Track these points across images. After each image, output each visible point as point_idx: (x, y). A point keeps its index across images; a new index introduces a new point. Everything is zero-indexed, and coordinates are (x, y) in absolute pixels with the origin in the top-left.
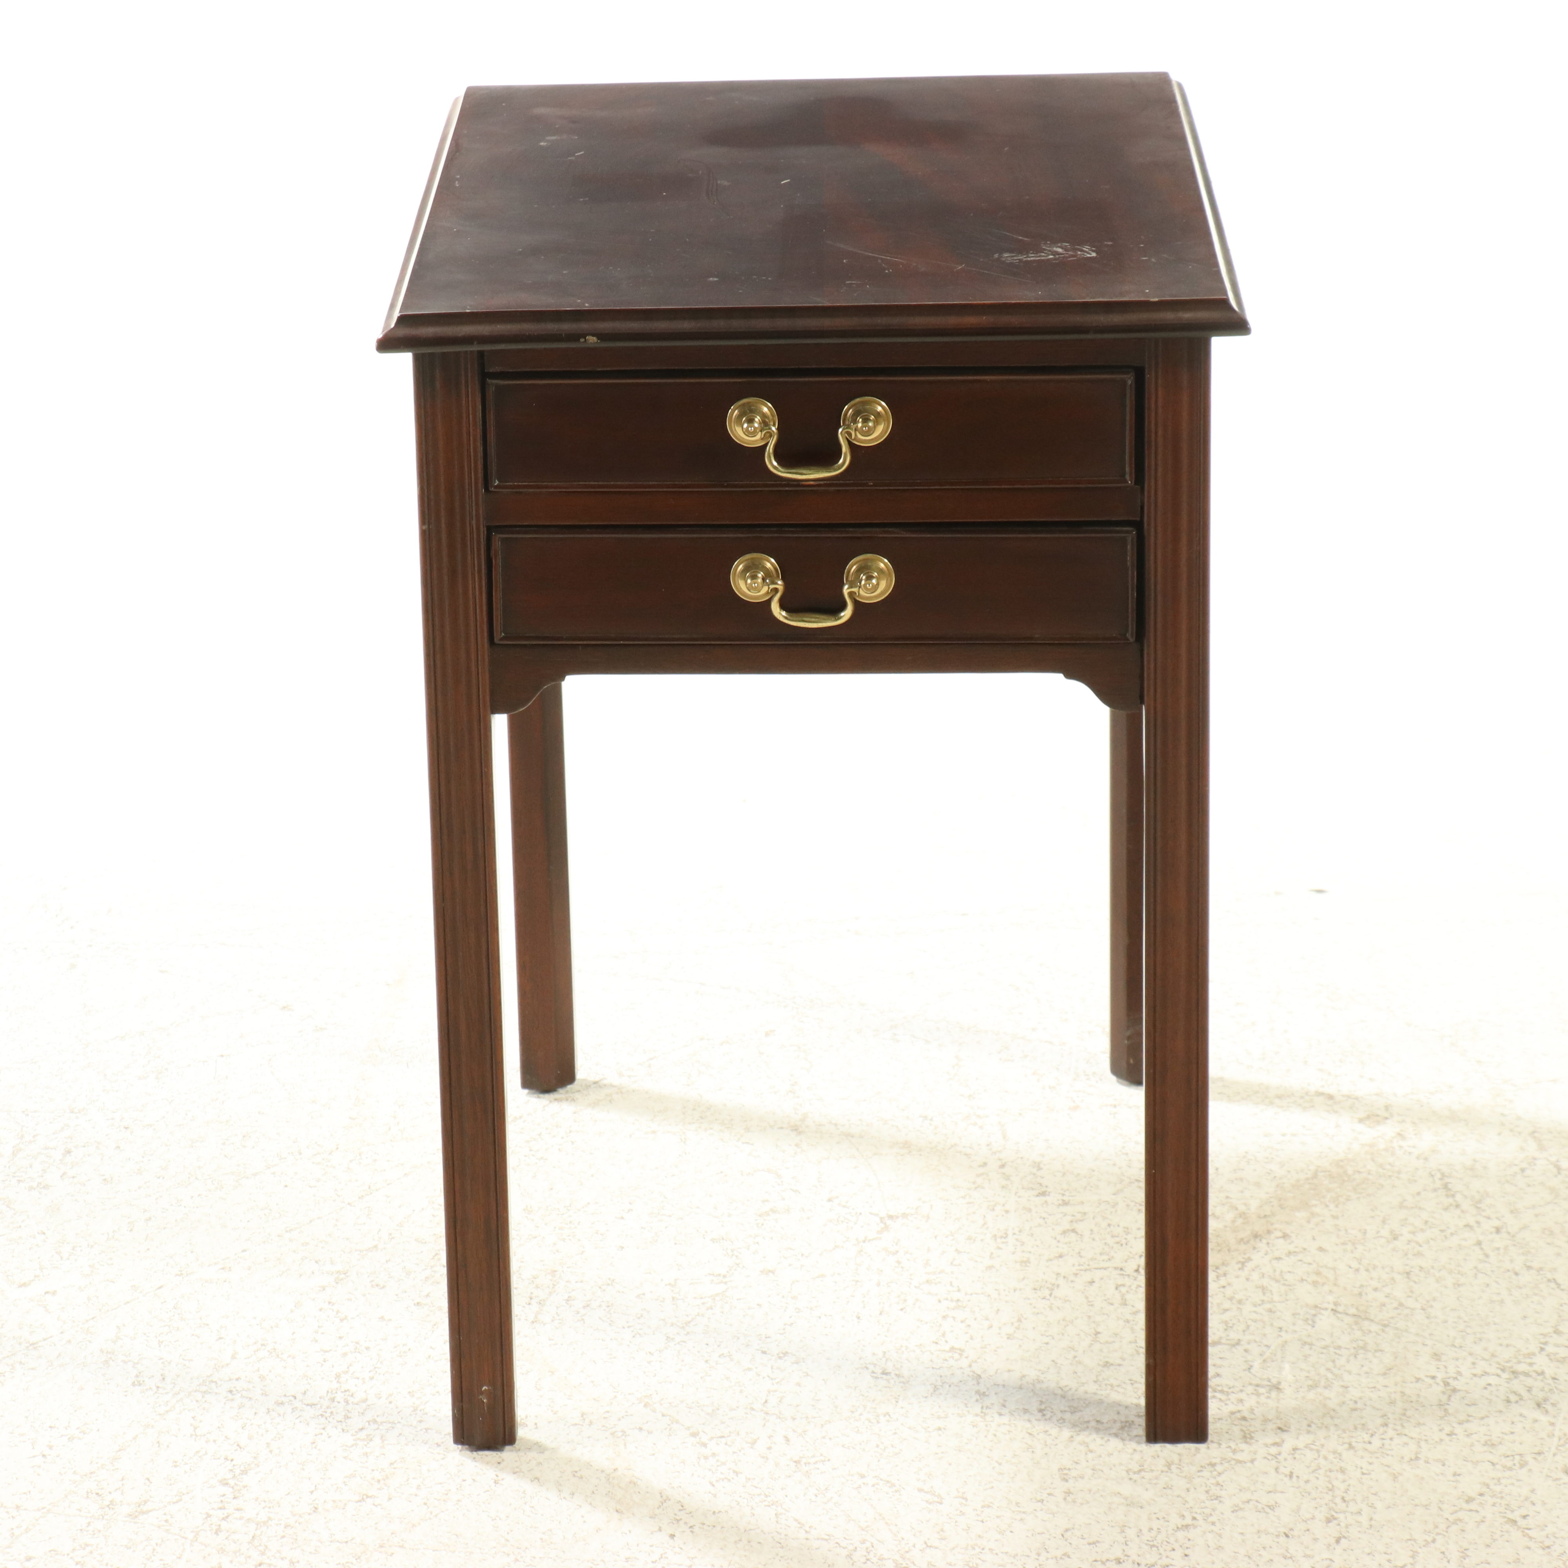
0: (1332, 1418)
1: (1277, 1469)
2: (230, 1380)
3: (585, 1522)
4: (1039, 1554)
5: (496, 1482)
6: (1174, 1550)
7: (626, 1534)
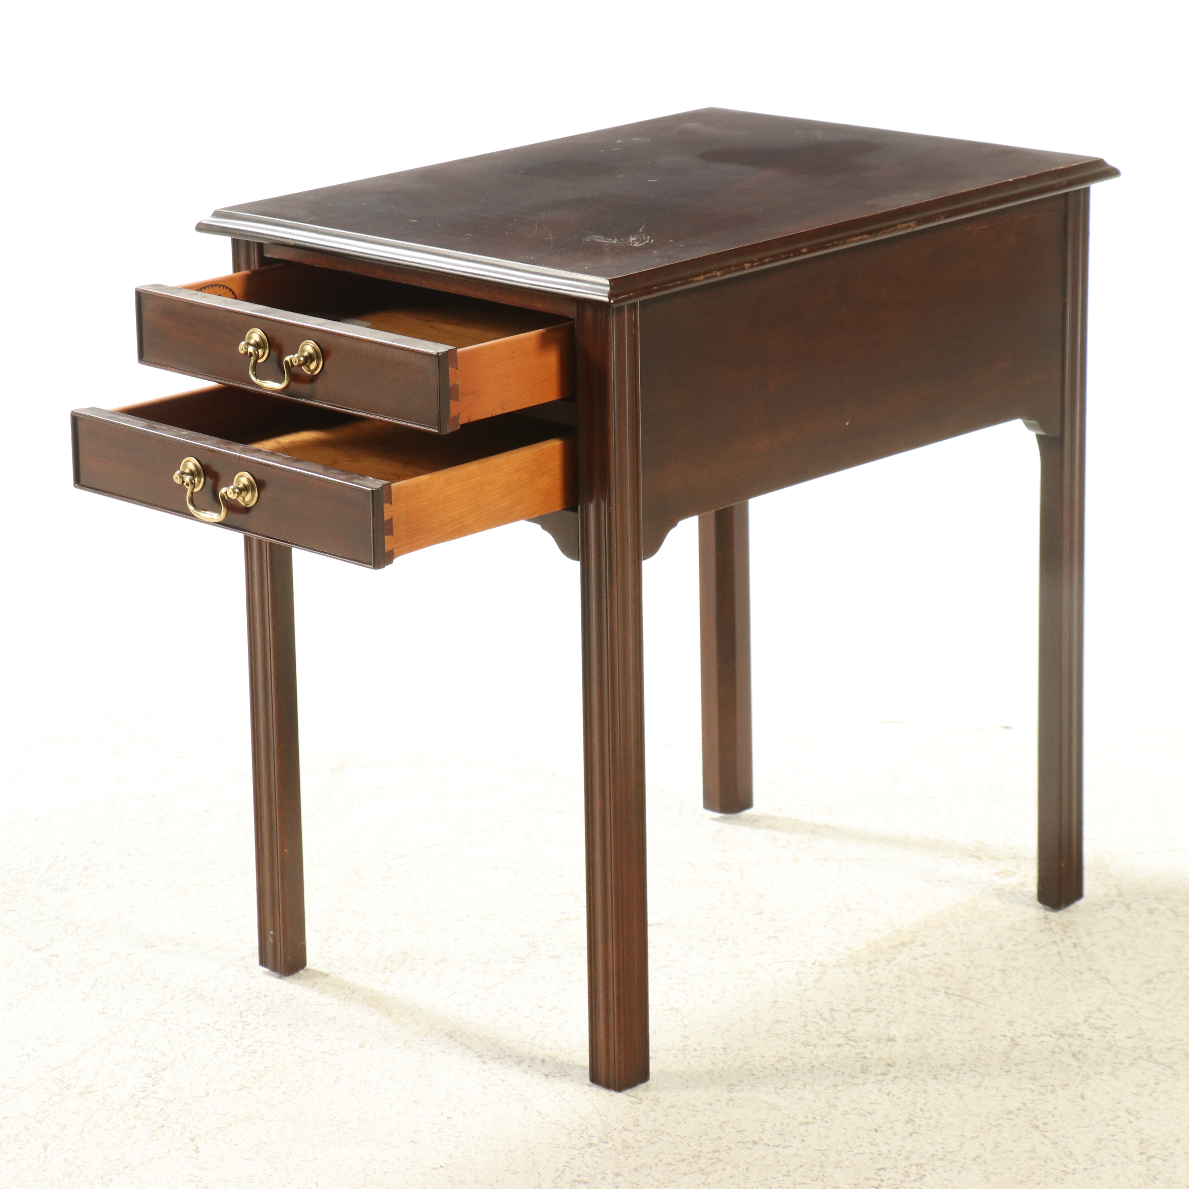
0: (927, 1059)
1: (880, 1090)
2: (167, 1012)
3: (391, 1107)
4: (700, 1137)
5: (336, 1081)
6: (795, 1137)
7: (418, 1116)
